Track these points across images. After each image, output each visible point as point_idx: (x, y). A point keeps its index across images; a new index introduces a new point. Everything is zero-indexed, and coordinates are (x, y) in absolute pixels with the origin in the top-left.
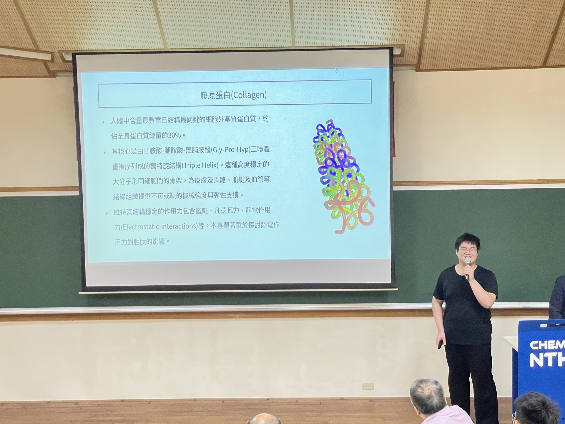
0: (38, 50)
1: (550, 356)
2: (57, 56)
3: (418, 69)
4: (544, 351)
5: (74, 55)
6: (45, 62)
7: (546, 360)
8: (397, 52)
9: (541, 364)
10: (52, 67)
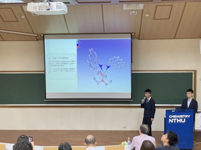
0: (34, 33)
1: (175, 120)
2: (39, 35)
3: (139, 39)
5: (44, 35)
6: (36, 37)
7: (173, 121)
8: (133, 34)
9: (172, 122)
10: (38, 38)
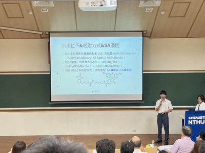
0: (39, 31)
2: (44, 33)
3: (150, 38)
4: (192, 120)
6: (40, 34)
9: (191, 123)
